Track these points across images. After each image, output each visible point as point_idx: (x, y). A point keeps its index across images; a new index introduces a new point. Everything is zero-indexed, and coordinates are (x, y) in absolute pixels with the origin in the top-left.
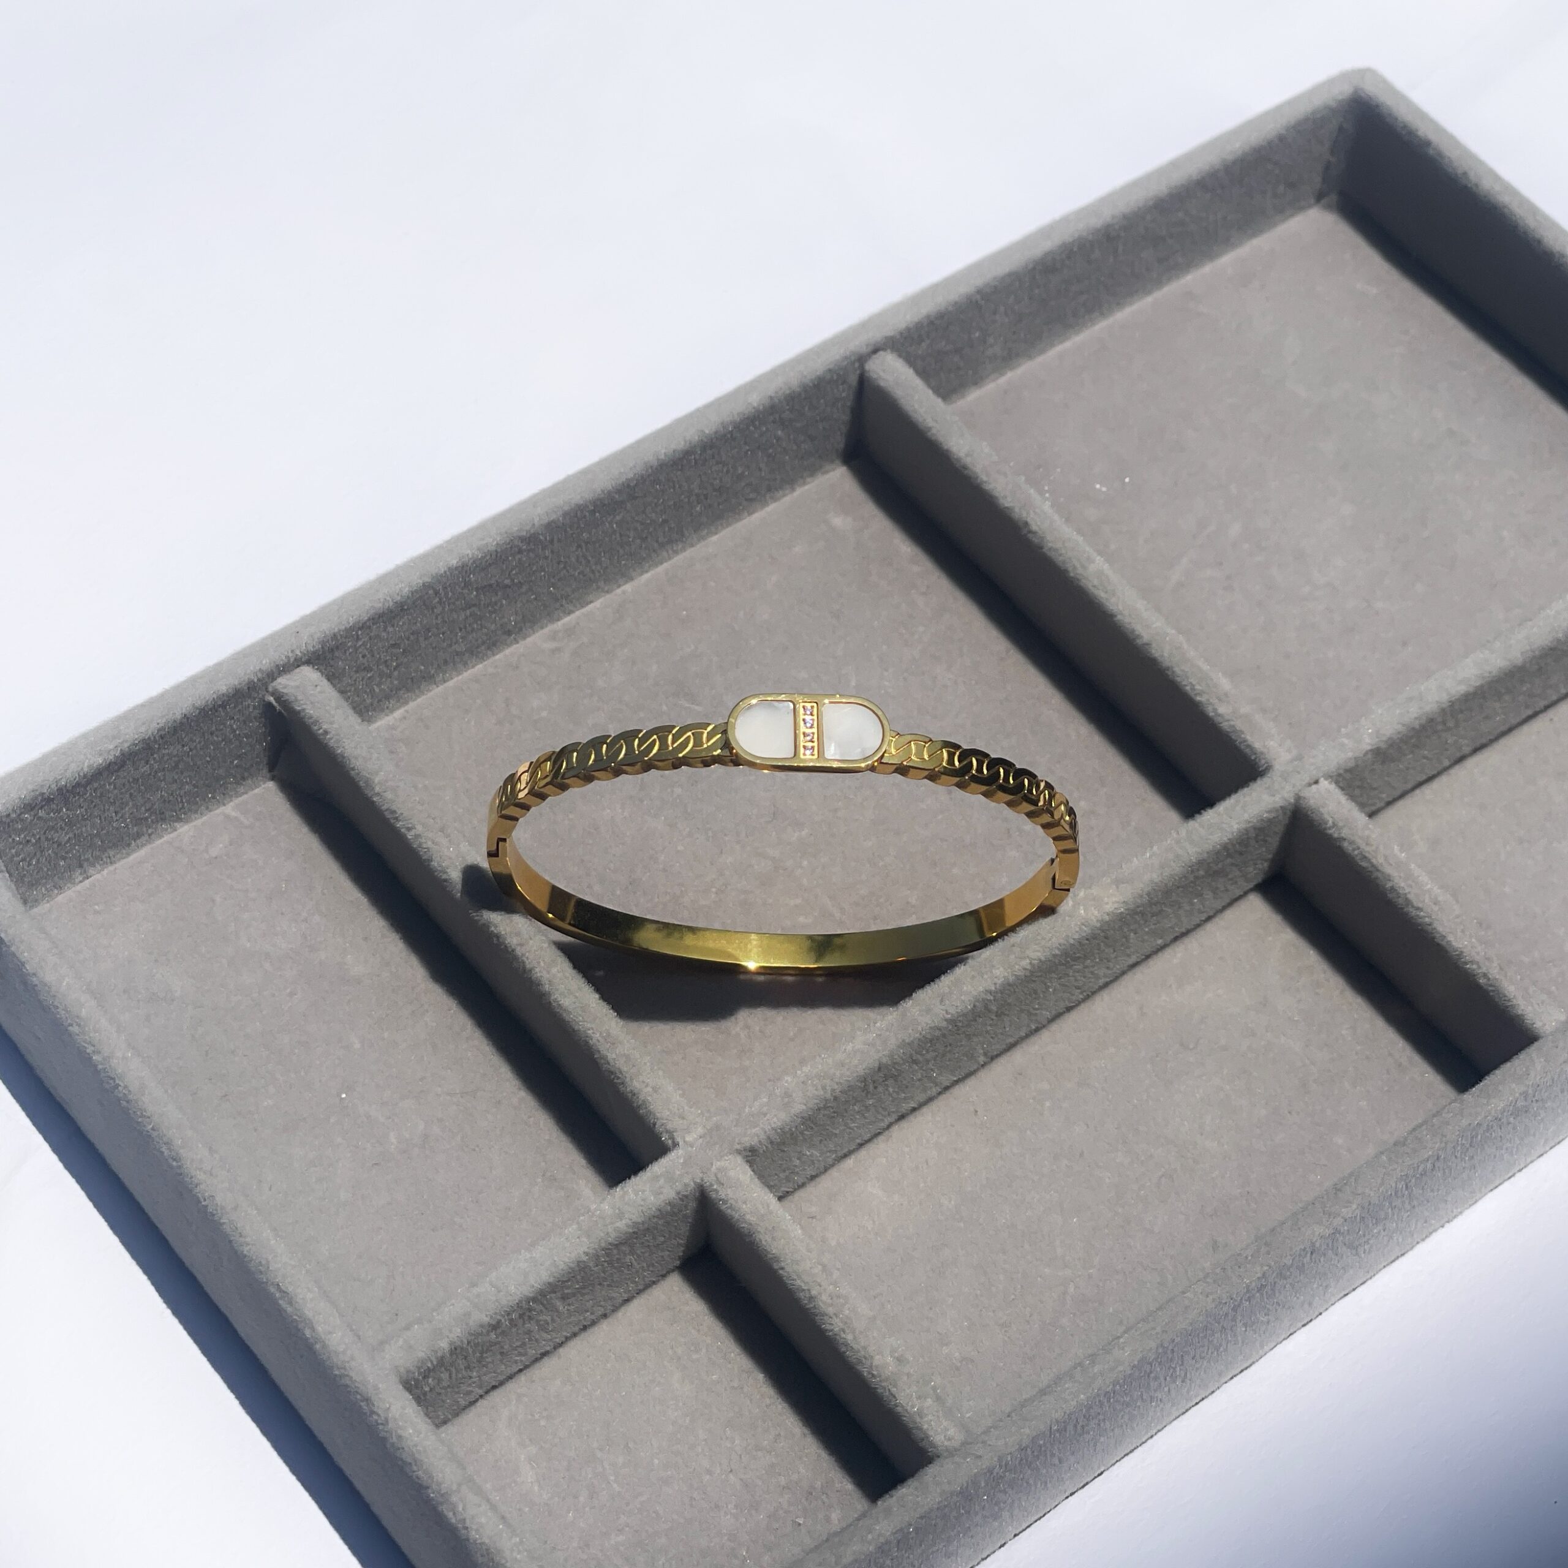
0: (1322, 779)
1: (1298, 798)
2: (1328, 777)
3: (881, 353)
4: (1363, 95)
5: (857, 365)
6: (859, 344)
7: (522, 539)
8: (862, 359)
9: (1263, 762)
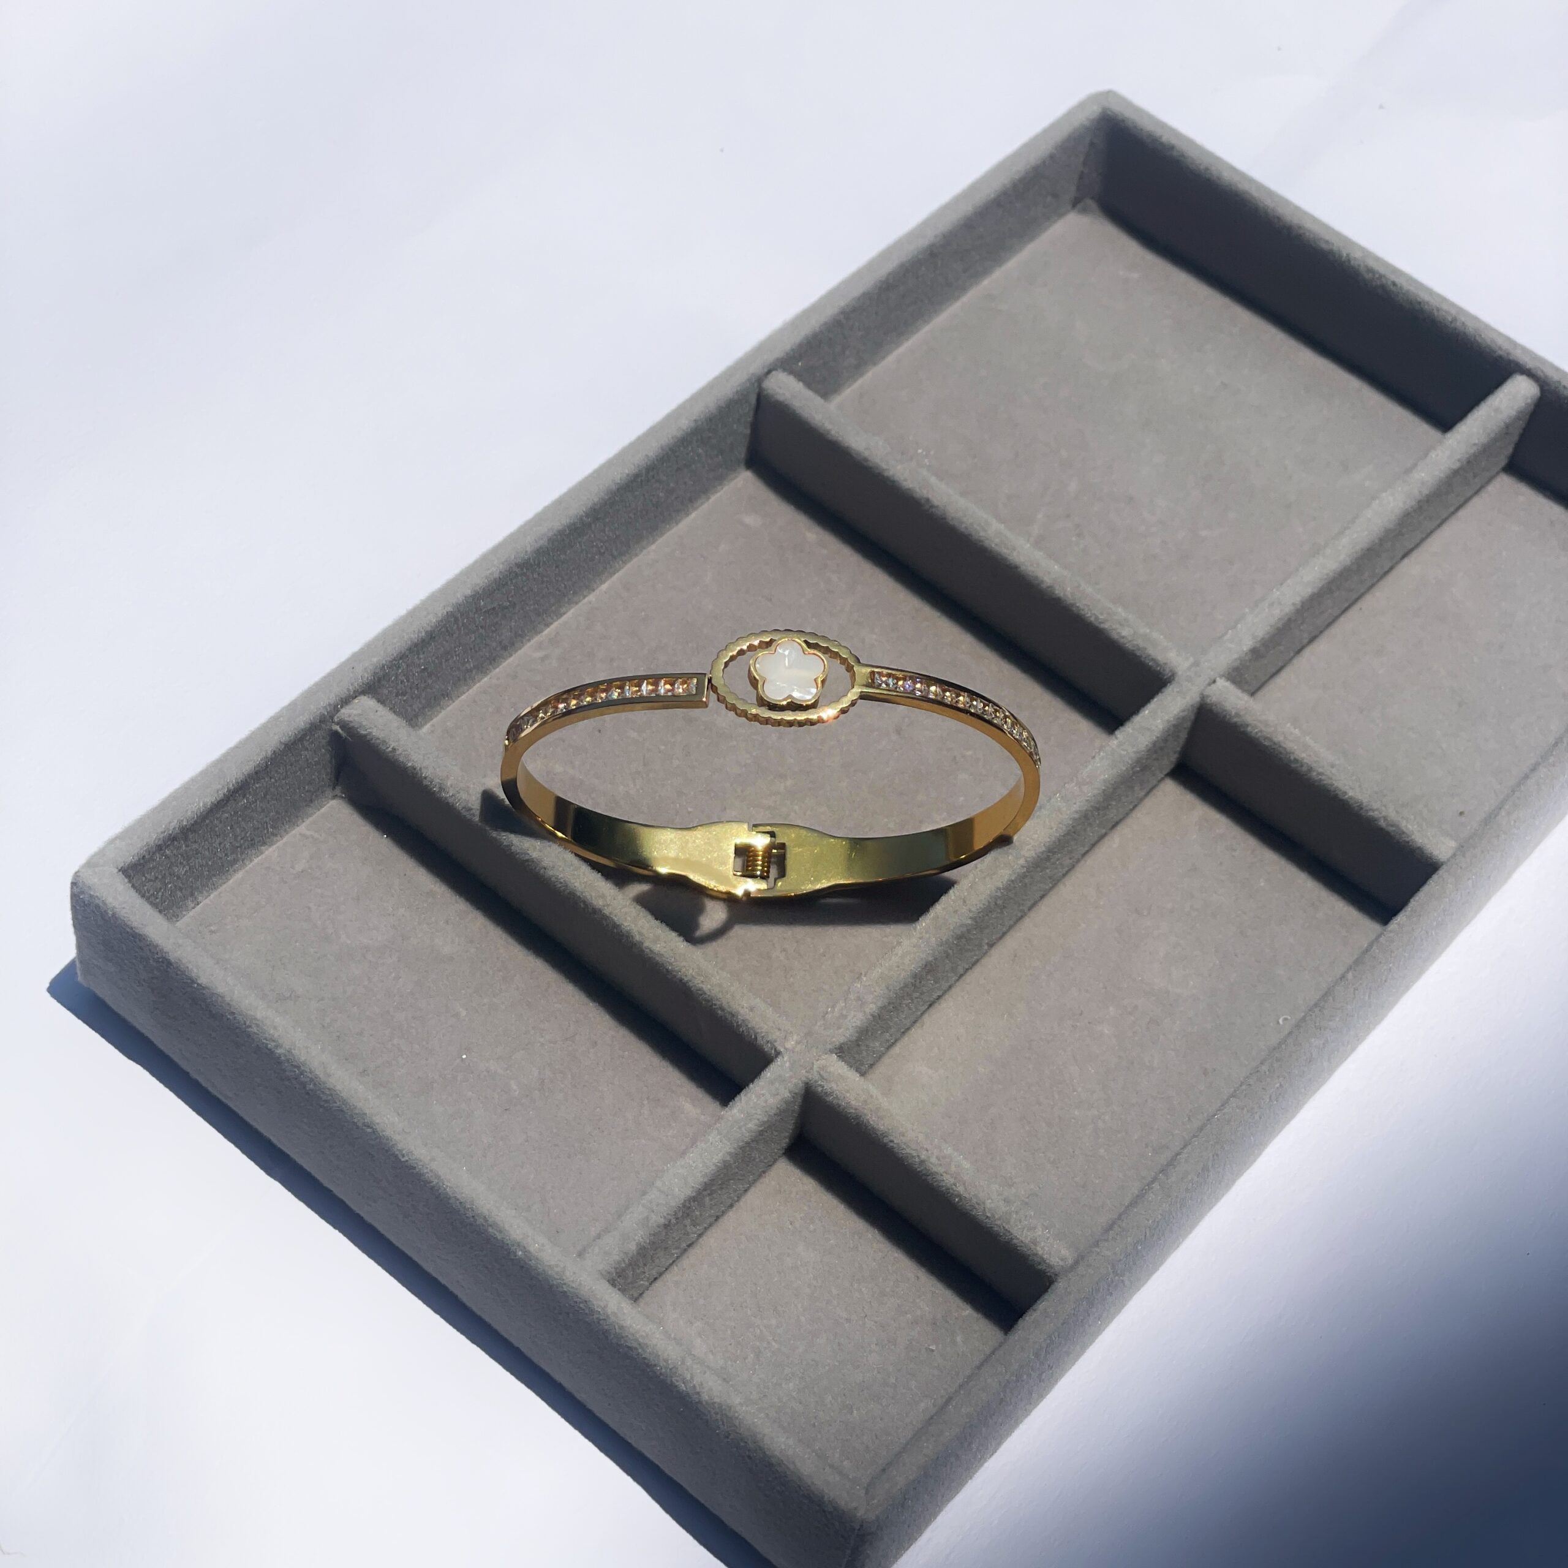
0: (1218, 679)
1: (1203, 697)
2: (1221, 676)
3: (774, 373)
4: (1109, 113)
5: (756, 385)
6: (756, 368)
7: (518, 565)
8: (760, 380)
9: (1167, 671)
